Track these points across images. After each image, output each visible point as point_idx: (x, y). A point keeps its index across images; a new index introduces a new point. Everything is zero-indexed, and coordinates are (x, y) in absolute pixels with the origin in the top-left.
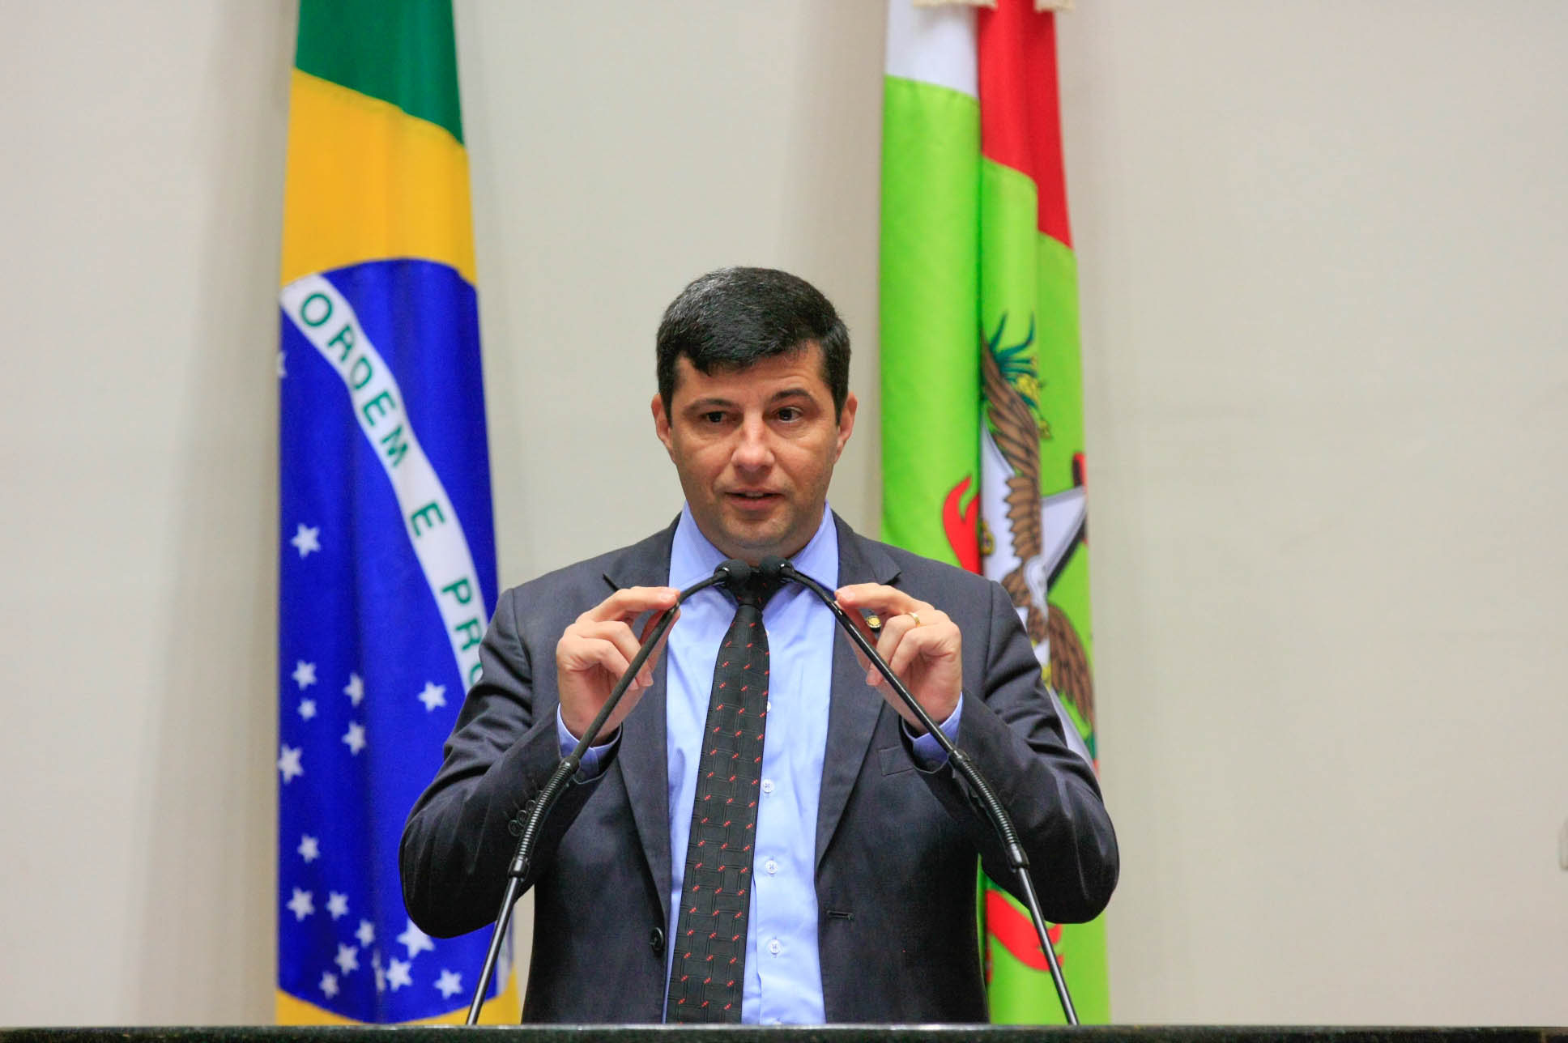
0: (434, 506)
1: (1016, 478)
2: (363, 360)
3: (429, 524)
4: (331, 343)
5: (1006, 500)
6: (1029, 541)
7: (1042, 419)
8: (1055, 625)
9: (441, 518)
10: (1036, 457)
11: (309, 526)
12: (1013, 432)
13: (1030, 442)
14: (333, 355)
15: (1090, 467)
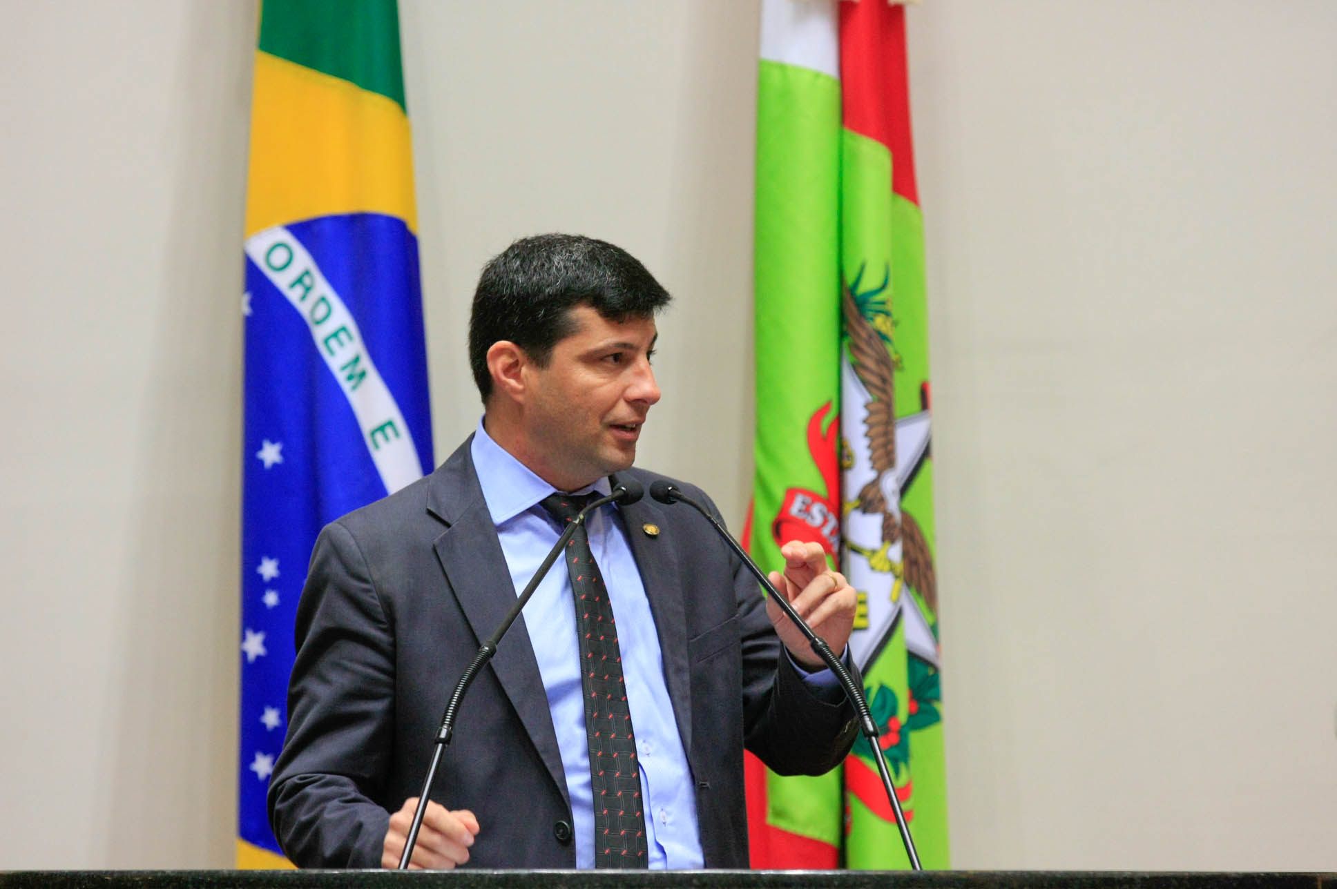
0: (390, 423)
1: (872, 403)
2: (323, 299)
3: (387, 438)
4: (292, 285)
5: (865, 421)
6: (884, 456)
7: (896, 353)
8: (907, 528)
9: (397, 434)
10: (891, 385)
11: (273, 442)
12: (870, 363)
13: (885, 372)
14: (294, 296)
15: (933, 393)
